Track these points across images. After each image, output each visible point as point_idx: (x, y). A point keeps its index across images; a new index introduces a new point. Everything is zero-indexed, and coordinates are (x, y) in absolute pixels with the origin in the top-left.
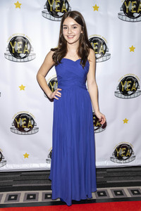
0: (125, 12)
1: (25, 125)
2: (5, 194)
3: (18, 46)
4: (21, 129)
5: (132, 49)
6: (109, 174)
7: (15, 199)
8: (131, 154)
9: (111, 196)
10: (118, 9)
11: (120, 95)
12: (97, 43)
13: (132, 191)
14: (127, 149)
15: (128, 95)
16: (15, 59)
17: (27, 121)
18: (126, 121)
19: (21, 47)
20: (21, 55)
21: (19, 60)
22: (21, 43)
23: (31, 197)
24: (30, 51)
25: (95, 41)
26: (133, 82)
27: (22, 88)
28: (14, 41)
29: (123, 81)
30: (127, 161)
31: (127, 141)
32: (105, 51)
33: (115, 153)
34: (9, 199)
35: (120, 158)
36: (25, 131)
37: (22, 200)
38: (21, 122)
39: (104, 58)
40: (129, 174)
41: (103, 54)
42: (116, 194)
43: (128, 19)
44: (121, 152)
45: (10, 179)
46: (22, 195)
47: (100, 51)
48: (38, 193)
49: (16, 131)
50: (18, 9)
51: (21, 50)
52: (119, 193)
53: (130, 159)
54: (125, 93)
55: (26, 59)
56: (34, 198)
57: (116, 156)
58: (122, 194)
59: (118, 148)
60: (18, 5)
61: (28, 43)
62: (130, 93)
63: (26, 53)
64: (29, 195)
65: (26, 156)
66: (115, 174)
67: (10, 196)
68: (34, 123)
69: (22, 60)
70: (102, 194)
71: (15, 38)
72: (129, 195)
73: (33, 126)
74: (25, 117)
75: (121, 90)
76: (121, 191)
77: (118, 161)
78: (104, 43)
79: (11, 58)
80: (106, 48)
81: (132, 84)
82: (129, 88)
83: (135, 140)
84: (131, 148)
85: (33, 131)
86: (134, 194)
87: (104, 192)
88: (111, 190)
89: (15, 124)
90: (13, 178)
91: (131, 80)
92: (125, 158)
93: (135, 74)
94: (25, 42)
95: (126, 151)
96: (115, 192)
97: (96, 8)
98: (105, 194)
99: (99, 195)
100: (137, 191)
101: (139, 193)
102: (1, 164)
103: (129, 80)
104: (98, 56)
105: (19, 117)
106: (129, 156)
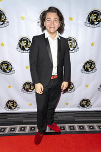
0: (89, 21)
2: (18, 127)
4: (27, 90)
5: (92, 44)
6: (77, 115)
7: (24, 130)
8: (90, 104)
9: (77, 129)
11: (84, 72)
13: (90, 127)
14: (87, 102)
16: (22, 51)
17: (30, 86)
18: (87, 86)
19: (25, 44)
20: (26, 49)
22: (25, 41)
25: (70, 40)
29: (86, 64)
30: (87, 108)
31: (88, 97)
32: (76, 46)
33: (81, 104)
34: (21, 130)
35: (83, 106)
36: (29, 92)
38: (27, 87)
40: (88, 115)
41: (74, 48)
42: (80, 129)
44: (84, 103)
45: (21, 117)
46: (28, 127)
47: (73, 46)
49: (25, 91)
50: (23, 21)
51: (26, 46)
52: (82, 128)
53: (89, 107)
54: (87, 70)
56: (34, 130)
58: (83, 128)
59: (82, 101)
60: (23, 18)
61: (30, 41)
62: (90, 70)
64: (31, 128)
65: (30, 104)
66: (80, 115)
67: (21, 128)
71: (22, 38)
72: (87, 129)
77: (82, 108)
78: (75, 41)
79: (20, 50)
81: (91, 65)
83: (92, 97)
84: (89, 101)
86: (90, 129)
87: (73, 127)
88: (77, 126)
89: (24, 88)
90: (23, 116)
91: (91, 62)
92: (86, 106)
94: (28, 41)
95: (87, 103)
96: (80, 127)
97: (71, 19)
98: (74, 129)
99: (71, 129)
100: (92, 126)
101: (93, 128)
102: (17, 109)
103: (89, 63)
104: (71, 49)
105: (26, 84)
106: (88, 105)
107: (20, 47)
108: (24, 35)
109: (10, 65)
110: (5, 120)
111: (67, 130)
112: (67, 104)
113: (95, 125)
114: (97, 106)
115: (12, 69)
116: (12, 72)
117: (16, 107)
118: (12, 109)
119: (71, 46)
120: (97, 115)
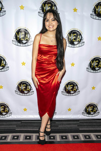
0: (95, 13)
1: (25, 89)
3: (21, 36)
4: (22, 92)
6: (81, 124)
7: (17, 139)
8: (96, 111)
9: (82, 139)
10: (91, 11)
11: (90, 70)
12: (75, 34)
13: (97, 136)
14: (94, 107)
15: (95, 70)
16: (19, 44)
17: (26, 87)
18: (93, 88)
19: (23, 36)
20: (23, 41)
21: (22, 45)
22: (23, 33)
23: (28, 138)
24: (29, 39)
27: (24, 64)
28: (18, 32)
29: (93, 61)
30: (94, 115)
31: (94, 102)
32: (81, 40)
33: (86, 110)
34: (13, 138)
35: (89, 113)
36: (25, 93)
37: (21, 139)
38: (23, 87)
39: (80, 45)
40: (95, 124)
41: (79, 42)
42: (86, 138)
44: (90, 109)
45: (14, 125)
46: (22, 135)
47: (78, 40)
48: (33, 135)
49: (19, 93)
50: (22, 10)
51: (23, 38)
52: (87, 137)
53: (96, 114)
54: (93, 69)
55: (26, 44)
56: (30, 138)
57: (86, 112)
58: (90, 138)
59: (88, 107)
60: (22, 8)
61: (28, 33)
62: (97, 69)
63: (27, 40)
64: (26, 137)
65: (25, 110)
66: (85, 124)
67: (14, 136)
68: (31, 88)
69: (24, 45)
70: (76, 137)
72: (94, 139)
73: (30, 90)
74: (25, 84)
75: (91, 67)
76: (89, 136)
77: (88, 115)
78: (80, 35)
80: (82, 38)
81: (98, 63)
82: (97, 65)
83: (99, 102)
84: (96, 107)
85: (30, 93)
86: (98, 138)
87: (77, 136)
88: (82, 135)
89: (18, 88)
90: (16, 124)
91: (98, 60)
92: (92, 113)
94: (26, 33)
95: (93, 109)
96: (85, 136)
97: (75, 10)
98: (78, 137)
99: (74, 138)
100: (100, 136)
102: (8, 115)
103: (96, 60)
104: (76, 43)
105: (21, 84)
106: (95, 112)
107: (17, 39)
108: (22, 26)
109: (4, 60)
111: (70, 139)
112: (69, 110)
115: (5, 65)
116: (5, 69)
117: (7, 113)
118: (3, 115)
119: (75, 39)
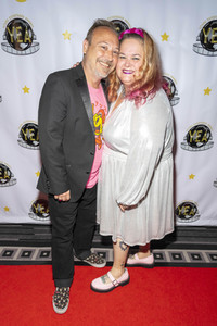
0: (202, 42)
5: (207, 91)
8: (195, 213)
9: (169, 259)
11: (187, 147)
13: (193, 255)
14: (191, 207)
15: (196, 147)
18: (192, 177)
26: (204, 132)
29: (192, 131)
30: (190, 220)
33: (177, 212)
35: (182, 217)
40: (191, 234)
43: (206, 52)
44: (184, 210)
50: (67, 41)
52: (177, 256)
54: (193, 144)
58: (180, 258)
59: (181, 206)
60: (67, 36)
62: (199, 144)
70: (158, 256)
72: (188, 259)
75: (188, 141)
76: (179, 255)
78: (173, 84)
80: (175, 90)
81: (202, 135)
82: (199, 139)
83: (200, 199)
86: (194, 259)
87: (161, 254)
88: (169, 252)
91: (202, 129)
92: (188, 217)
93: (207, 122)
95: (190, 210)
96: (173, 255)
97: (165, 37)
98: (162, 257)
99: (156, 258)
100: (198, 255)
101: (200, 258)
103: (199, 129)
106: (192, 215)
110: (30, 237)
113: (204, 253)
114: (210, 218)
118: (43, 217)
120: (210, 234)
